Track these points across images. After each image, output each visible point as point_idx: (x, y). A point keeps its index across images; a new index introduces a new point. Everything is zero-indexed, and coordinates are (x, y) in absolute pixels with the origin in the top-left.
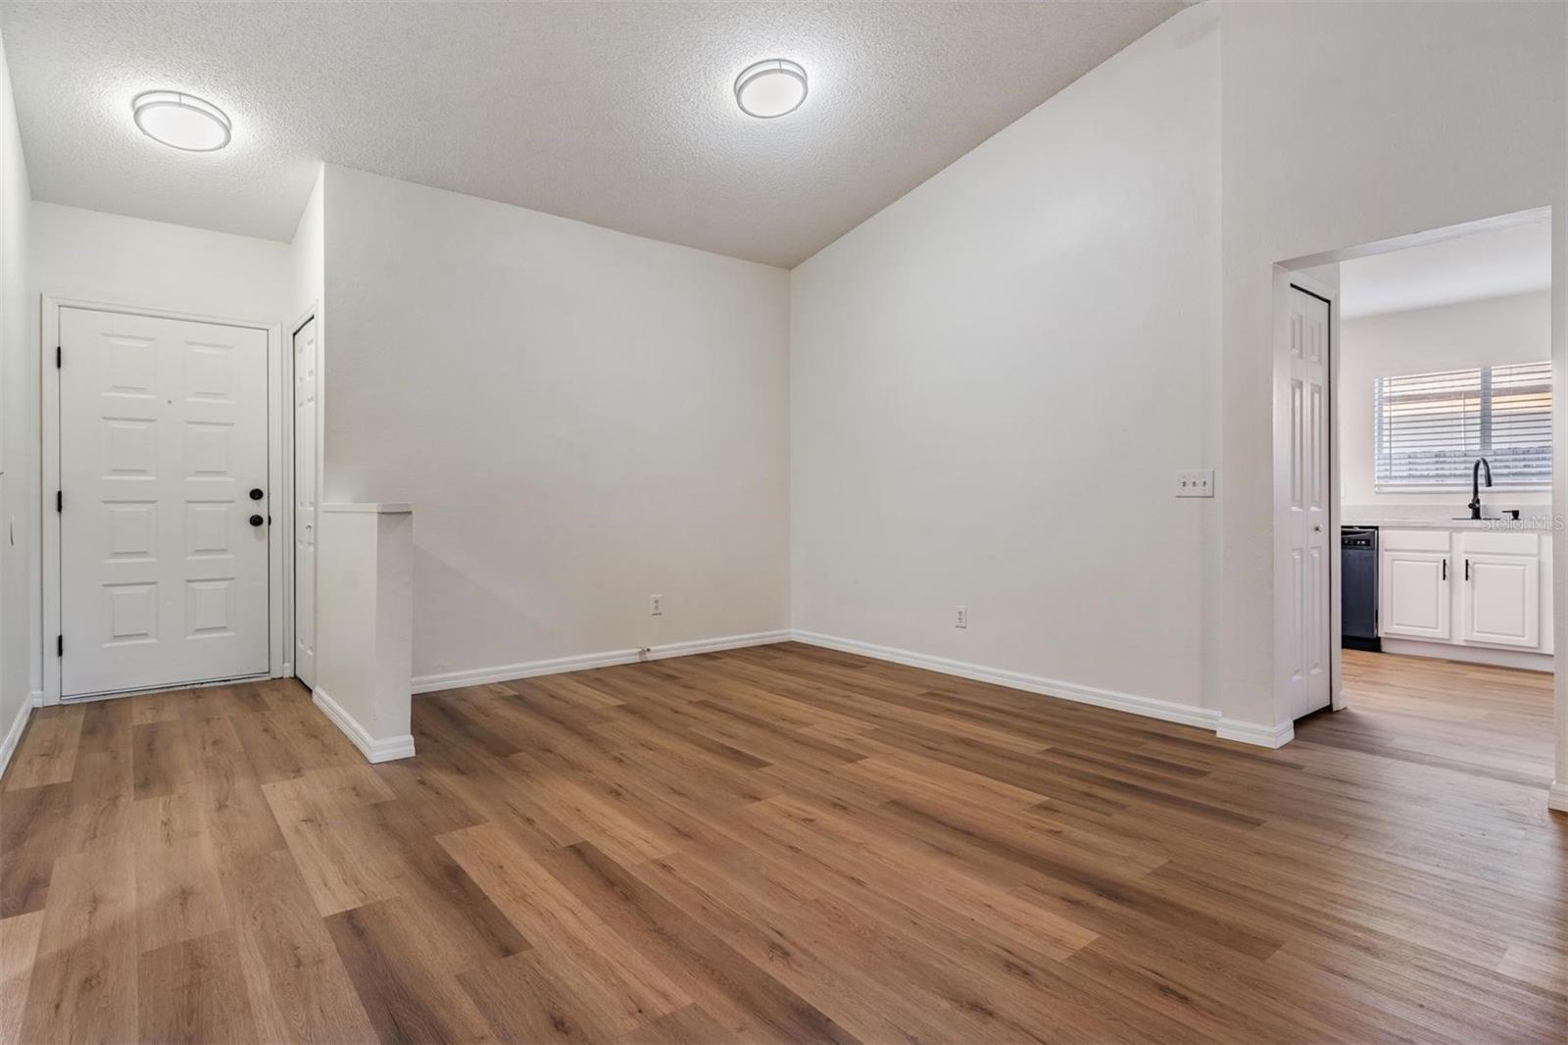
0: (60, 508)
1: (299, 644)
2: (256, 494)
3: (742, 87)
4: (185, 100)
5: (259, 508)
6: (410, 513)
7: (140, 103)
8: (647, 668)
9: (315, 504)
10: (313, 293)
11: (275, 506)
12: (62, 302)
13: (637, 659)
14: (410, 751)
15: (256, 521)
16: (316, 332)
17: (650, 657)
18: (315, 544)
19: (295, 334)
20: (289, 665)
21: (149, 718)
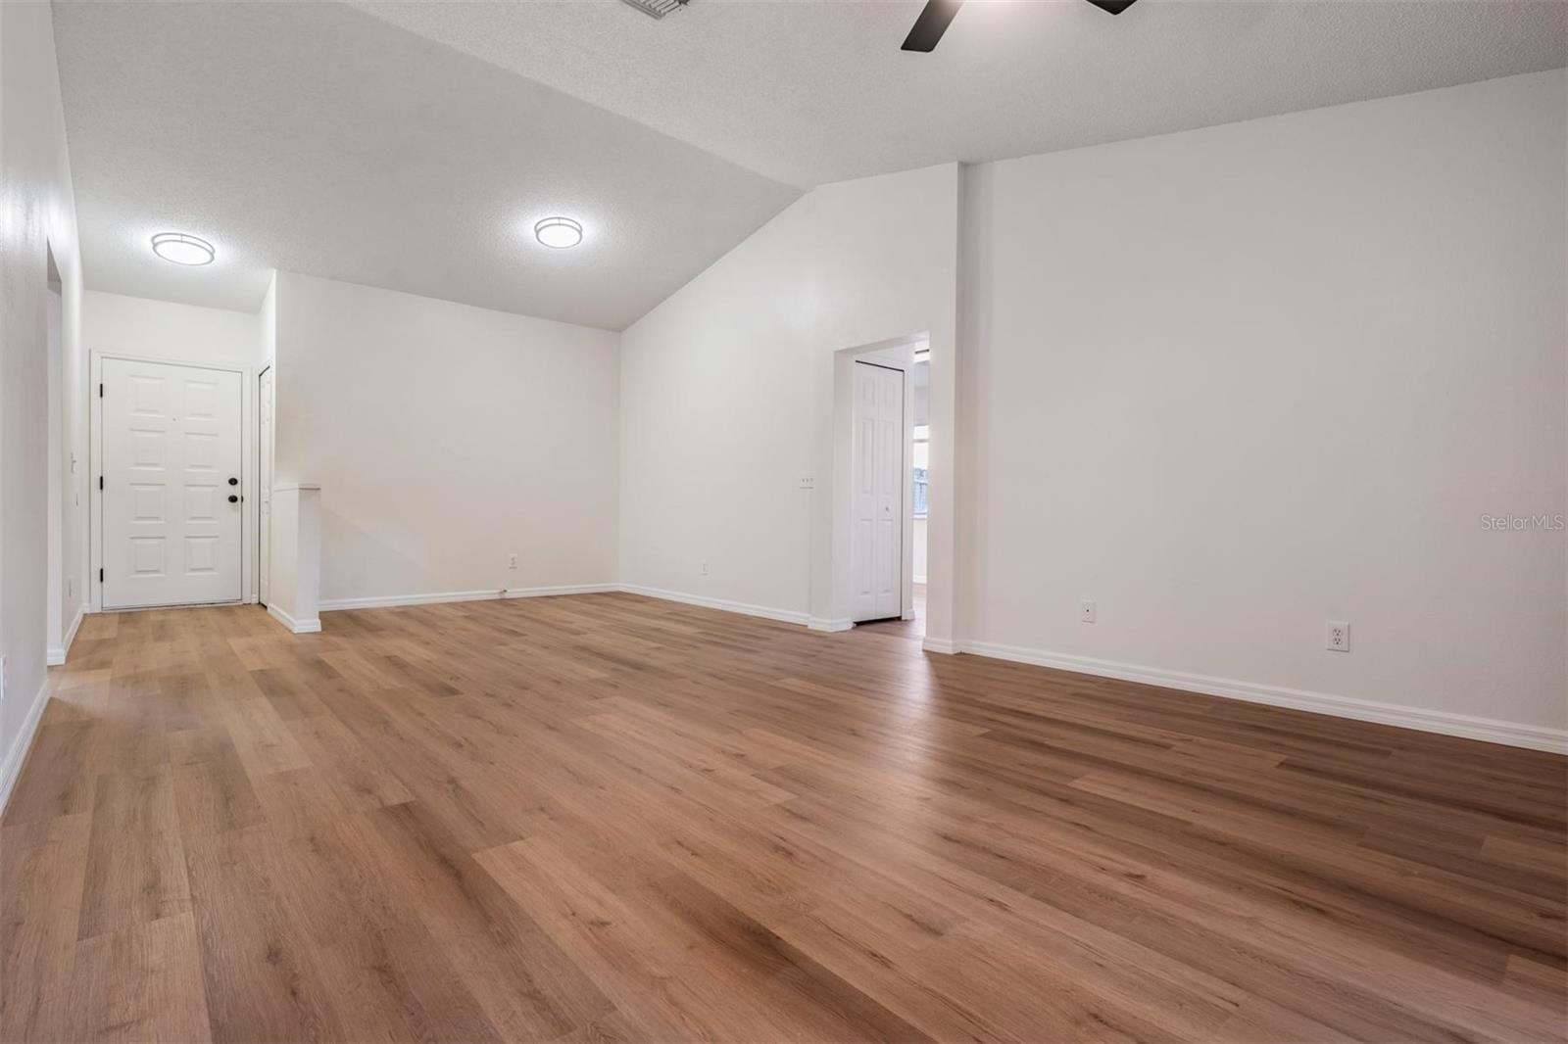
0: (102, 487)
1: (261, 581)
2: (233, 482)
3: (540, 230)
4: (185, 239)
5: (235, 491)
6: (319, 489)
7: (157, 240)
8: (505, 602)
9: (270, 488)
10: (270, 353)
11: (246, 489)
12: (103, 355)
13: (497, 597)
14: (319, 628)
15: (233, 499)
16: (271, 377)
17: (507, 596)
18: (269, 513)
19: (260, 375)
20: (255, 596)
21: (161, 617)
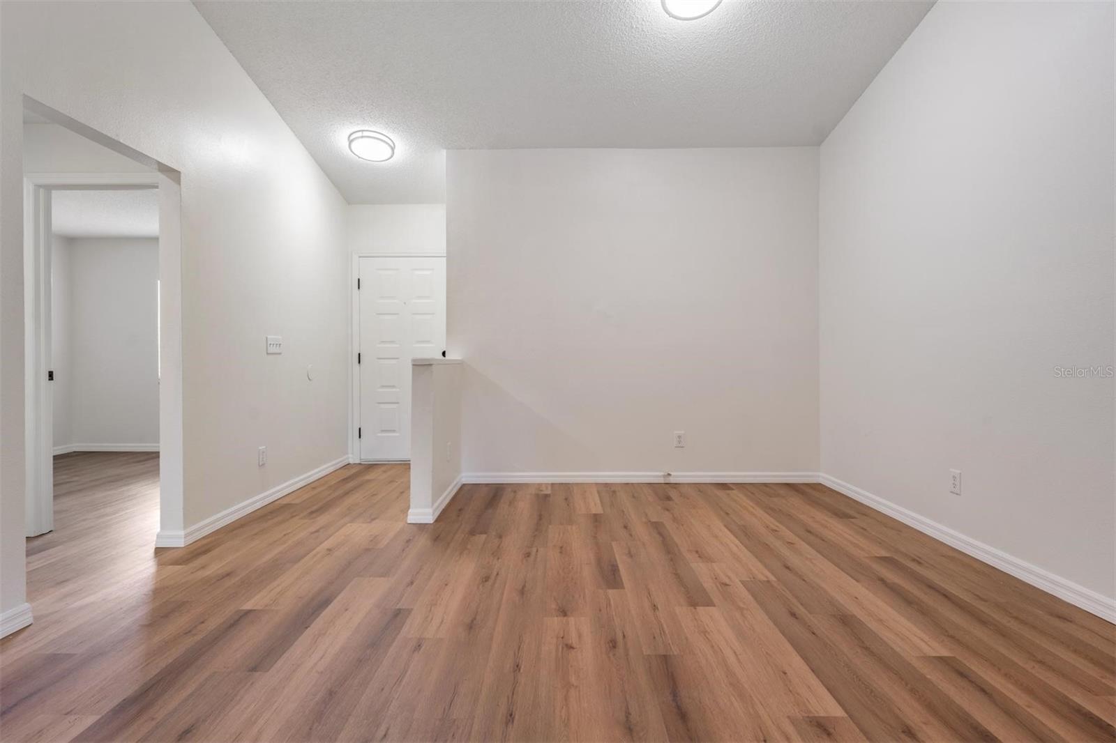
0: (359, 361)
2: (445, 354)
4: (365, 134)
7: (352, 137)
12: (360, 255)
13: (662, 481)
14: (429, 519)
17: (672, 480)
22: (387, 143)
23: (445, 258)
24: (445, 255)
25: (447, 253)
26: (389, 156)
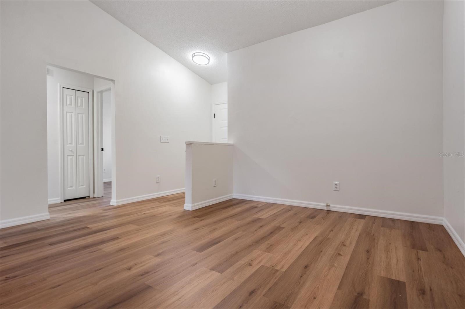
22: (207, 58)
23: (227, 104)
24: (227, 102)
25: (228, 102)
26: (208, 62)
